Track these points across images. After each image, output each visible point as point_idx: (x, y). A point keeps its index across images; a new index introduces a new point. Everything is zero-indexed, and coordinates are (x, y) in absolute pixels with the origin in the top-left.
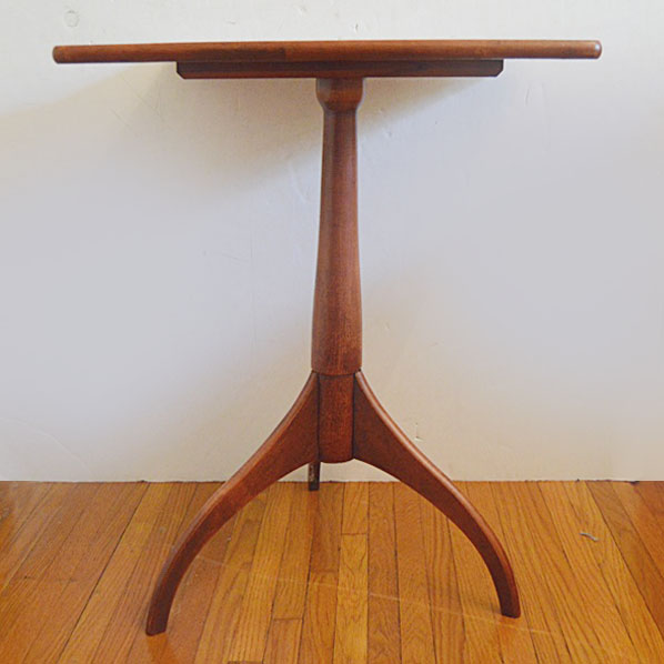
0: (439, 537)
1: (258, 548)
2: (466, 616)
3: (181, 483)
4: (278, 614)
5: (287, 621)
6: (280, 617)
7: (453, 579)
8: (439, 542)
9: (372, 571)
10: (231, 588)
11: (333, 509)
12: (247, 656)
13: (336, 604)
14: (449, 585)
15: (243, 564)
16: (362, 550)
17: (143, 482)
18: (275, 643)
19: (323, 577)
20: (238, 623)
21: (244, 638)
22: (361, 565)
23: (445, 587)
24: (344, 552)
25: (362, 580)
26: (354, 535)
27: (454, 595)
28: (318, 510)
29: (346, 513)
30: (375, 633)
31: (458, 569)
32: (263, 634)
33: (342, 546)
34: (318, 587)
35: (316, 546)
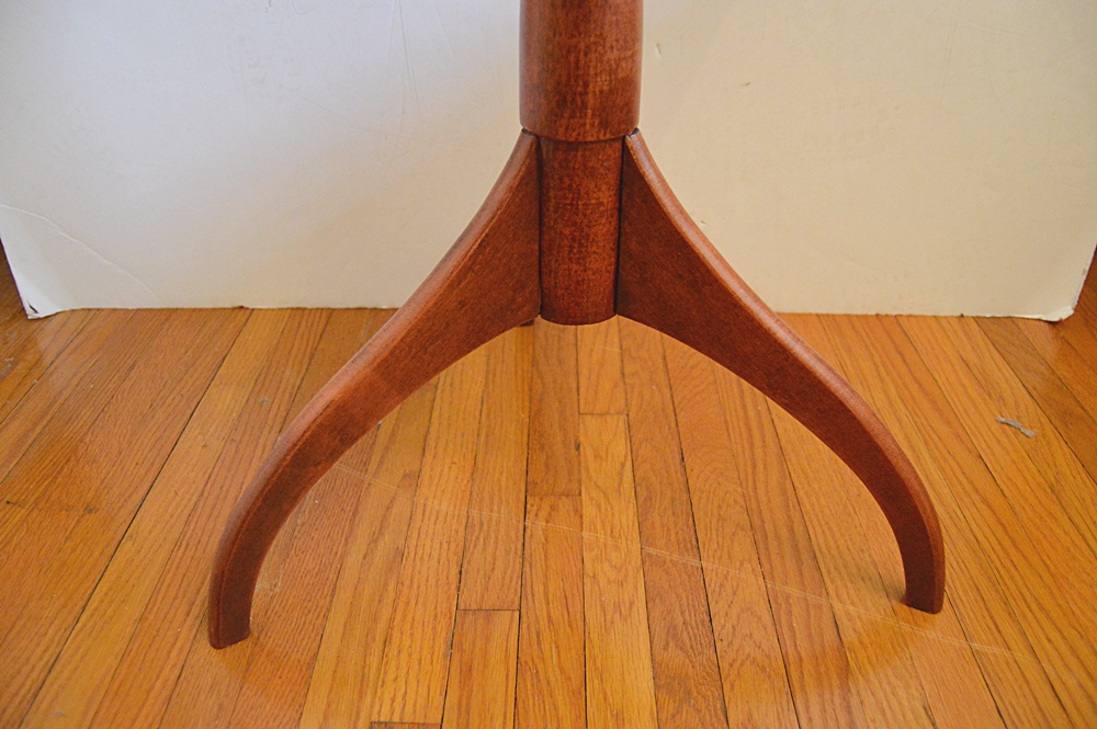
0: (754, 424)
1: (431, 441)
2: (837, 606)
3: (304, 309)
4: (471, 598)
5: (489, 613)
6: (474, 607)
7: (796, 515)
8: (756, 433)
9: (643, 493)
10: (381, 533)
11: (560, 362)
12: (409, 710)
13: (582, 576)
14: (791, 530)
15: (405, 476)
16: (620, 448)
17: (242, 307)
18: (466, 673)
19: (553, 508)
20: (392, 619)
21: (404, 656)
22: (620, 484)
23: (784, 532)
24: (587, 451)
25: (626, 517)
26: (601, 415)
27: (805, 556)
28: (534, 363)
29: (584, 372)
30: (666, 648)
31: (801, 493)
32: (441, 646)
33: (582, 439)
34: (545, 531)
35: (535, 438)
